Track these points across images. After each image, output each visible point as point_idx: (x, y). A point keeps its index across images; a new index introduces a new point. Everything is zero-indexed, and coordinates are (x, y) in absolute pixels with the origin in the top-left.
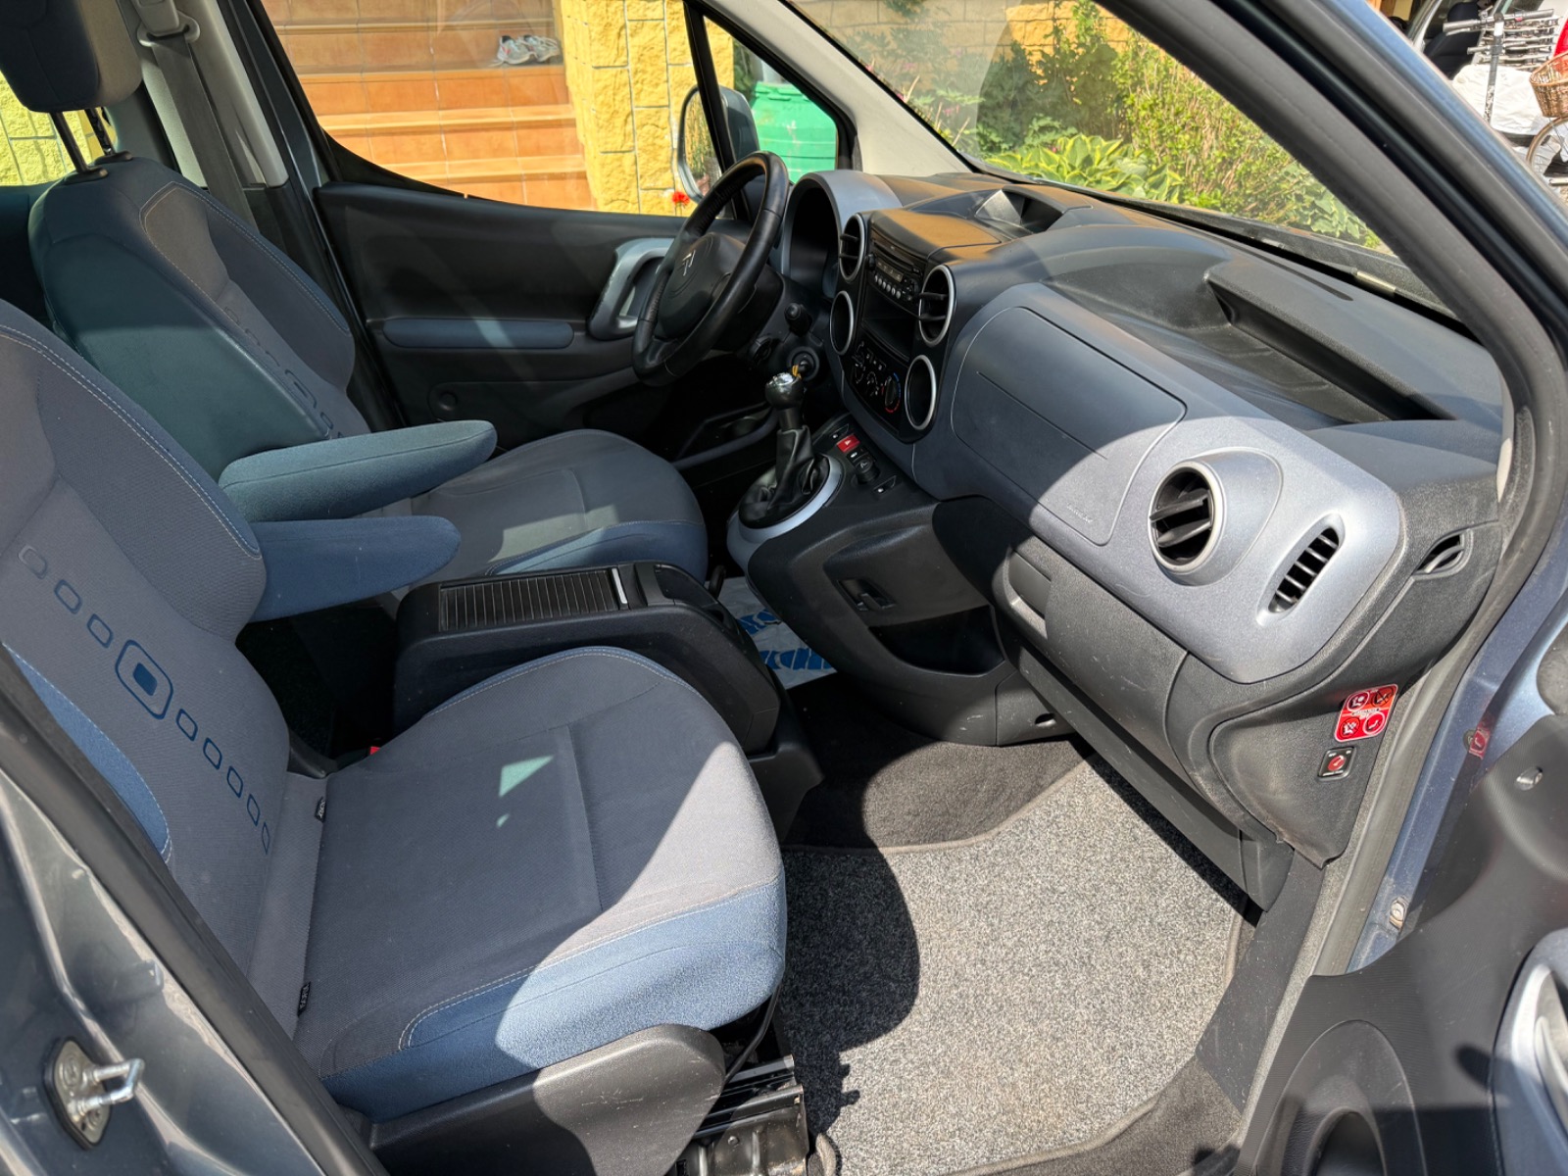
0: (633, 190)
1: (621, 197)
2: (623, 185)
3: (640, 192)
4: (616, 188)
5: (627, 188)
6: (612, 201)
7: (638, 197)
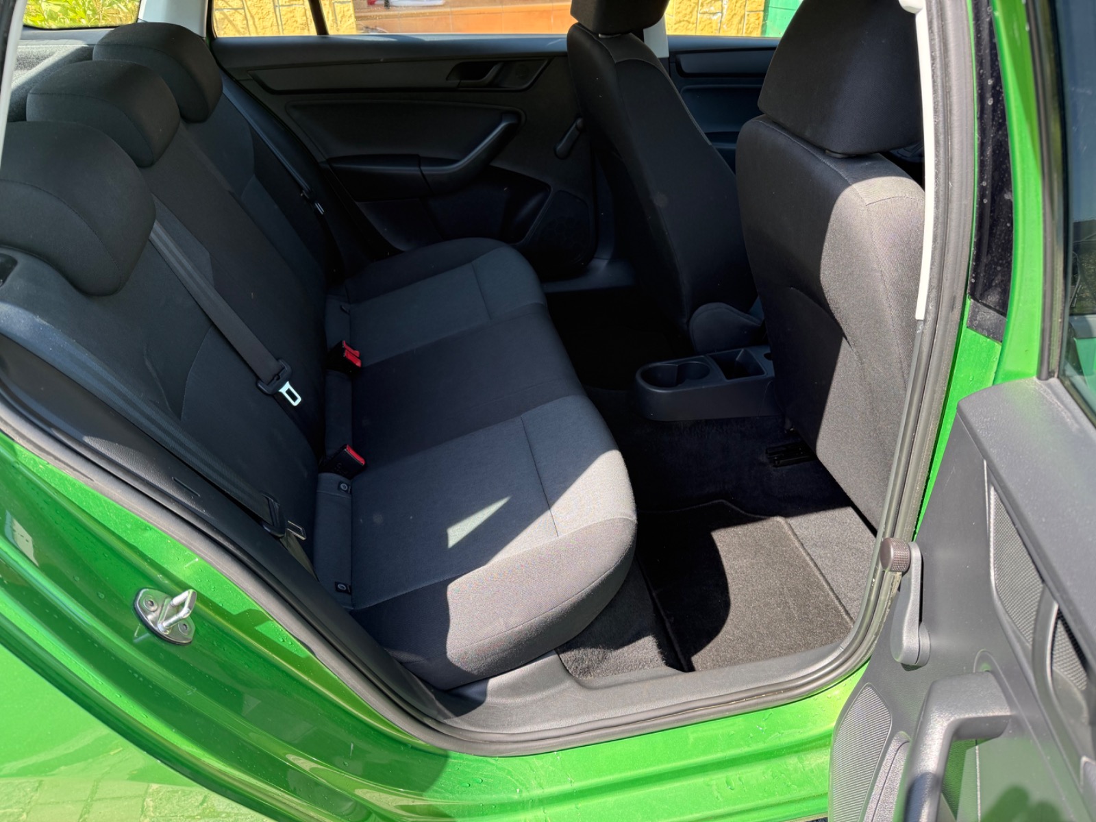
0: (695, 13)
1: (686, 19)
2: (689, 10)
3: (699, 15)
4: (684, 12)
5: (691, 12)
6: (680, 22)
7: (697, 19)
